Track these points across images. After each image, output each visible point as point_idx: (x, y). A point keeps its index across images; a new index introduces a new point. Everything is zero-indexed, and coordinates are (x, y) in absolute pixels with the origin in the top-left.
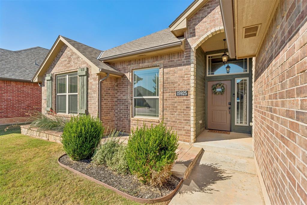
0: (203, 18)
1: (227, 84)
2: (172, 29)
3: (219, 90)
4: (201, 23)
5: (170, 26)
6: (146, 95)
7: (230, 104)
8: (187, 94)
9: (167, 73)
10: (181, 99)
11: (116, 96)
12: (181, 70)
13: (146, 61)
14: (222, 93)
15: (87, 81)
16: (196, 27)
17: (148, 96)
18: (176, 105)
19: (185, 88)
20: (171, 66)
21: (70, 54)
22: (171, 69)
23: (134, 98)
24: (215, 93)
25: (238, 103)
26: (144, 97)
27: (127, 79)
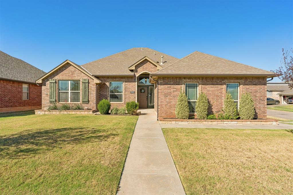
0: (140, 67)
1: (146, 88)
2: (129, 69)
3: (143, 91)
4: (139, 68)
5: (129, 68)
6: (116, 93)
7: (147, 97)
8: (135, 93)
9: (127, 85)
10: (132, 94)
11: (100, 93)
12: (133, 84)
13: (117, 79)
14: (144, 92)
15: (88, 86)
16: (138, 69)
17: (117, 93)
18: (130, 97)
19: (134, 91)
20: (128, 82)
21: (74, 70)
22: (128, 83)
23: (110, 94)
24: (142, 92)
25: (150, 96)
26: (115, 94)
27: (107, 85)
